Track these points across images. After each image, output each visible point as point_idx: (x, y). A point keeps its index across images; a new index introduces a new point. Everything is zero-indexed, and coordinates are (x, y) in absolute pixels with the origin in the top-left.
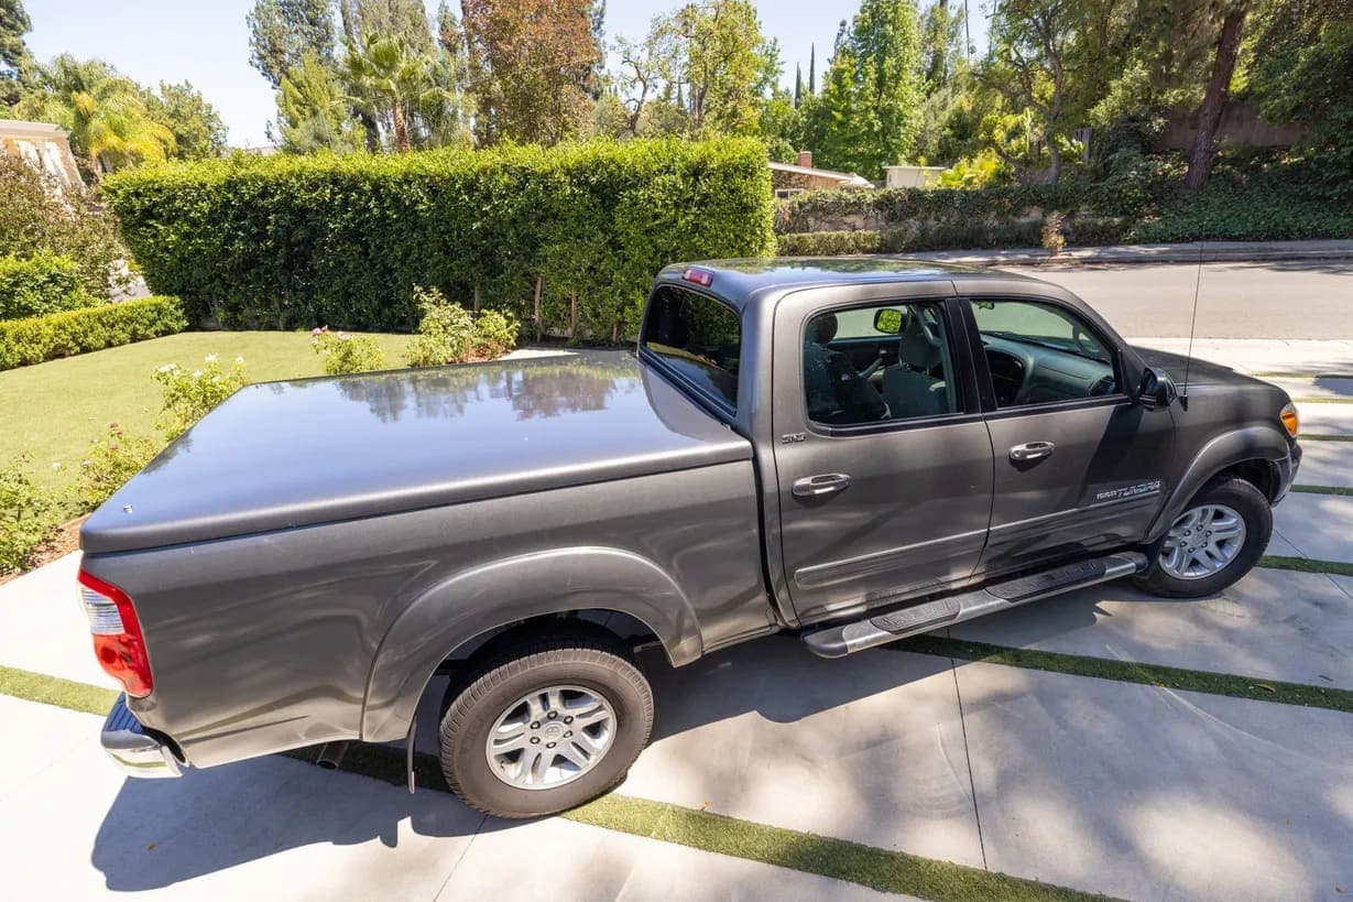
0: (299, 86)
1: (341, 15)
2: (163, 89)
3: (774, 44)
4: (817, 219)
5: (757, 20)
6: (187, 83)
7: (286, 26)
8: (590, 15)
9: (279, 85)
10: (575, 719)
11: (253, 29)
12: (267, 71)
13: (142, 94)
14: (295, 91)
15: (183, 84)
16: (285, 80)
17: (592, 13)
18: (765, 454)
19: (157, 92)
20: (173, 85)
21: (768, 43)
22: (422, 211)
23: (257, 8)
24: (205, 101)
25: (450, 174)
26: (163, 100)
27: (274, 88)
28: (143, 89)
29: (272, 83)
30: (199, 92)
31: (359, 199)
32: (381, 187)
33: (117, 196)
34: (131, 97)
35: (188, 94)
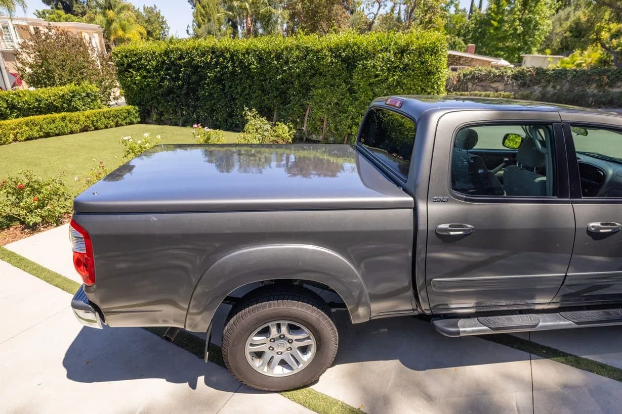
0: (204, 7)
2: (144, 9)
4: (474, 84)
6: (155, 6)
9: (195, 7)
10: (294, 341)
13: (136, 11)
14: (202, 10)
15: (153, 6)
16: (198, 4)
18: (422, 207)
19: (142, 10)
20: (148, 7)
22: (253, 68)
24: (162, 15)
25: (269, 50)
26: (144, 14)
27: (192, 8)
28: (136, 9)
29: (192, 6)
30: (159, 10)
31: (224, 62)
32: (235, 55)
33: (118, 57)
34: (130, 13)
35: (155, 11)
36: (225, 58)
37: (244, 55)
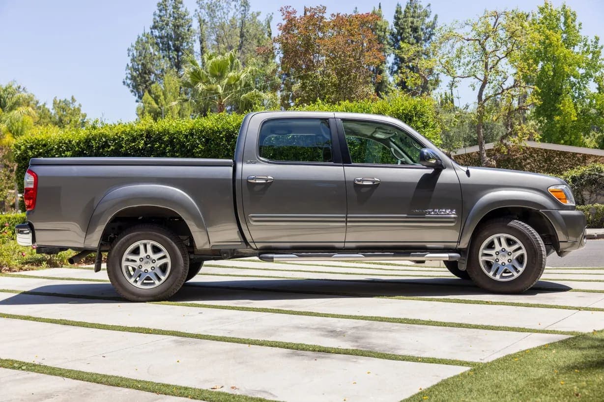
0: (156, 99)
1: (199, 43)
2: (54, 103)
3: (596, 42)
5: (577, 23)
6: (73, 98)
7: (156, 53)
8: (422, 29)
9: (141, 98)
11: (131, 57)
12: (136, 88)
13: (39, 108)
14: (153, 103)
15: (69, 99)
16: (146, 94)
17: (424, 27)
19: (50, 106)
20: (62, 100)
21: (589, 43)
23: (138, 42)
24: (83, 112)
25: (218, 128)
26: (53, 112)
27: (137, 101)
28: (41, 104)
29: (136, 98)
30: (80, 105)
31: (160, 147)
32: (174, 138)
33: (20, 150)
34: (30, 109)
35: (71, 107)
36: (162, 143)
37: (186, 136)
